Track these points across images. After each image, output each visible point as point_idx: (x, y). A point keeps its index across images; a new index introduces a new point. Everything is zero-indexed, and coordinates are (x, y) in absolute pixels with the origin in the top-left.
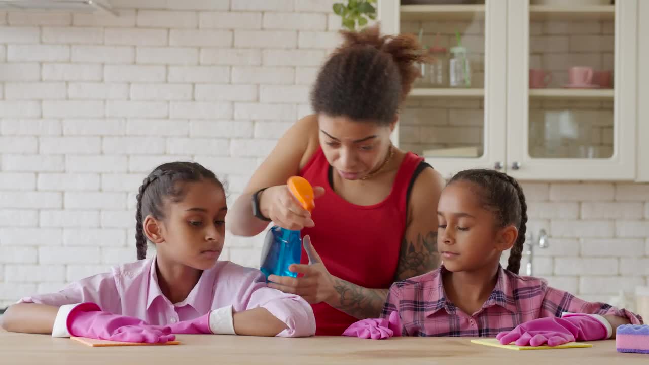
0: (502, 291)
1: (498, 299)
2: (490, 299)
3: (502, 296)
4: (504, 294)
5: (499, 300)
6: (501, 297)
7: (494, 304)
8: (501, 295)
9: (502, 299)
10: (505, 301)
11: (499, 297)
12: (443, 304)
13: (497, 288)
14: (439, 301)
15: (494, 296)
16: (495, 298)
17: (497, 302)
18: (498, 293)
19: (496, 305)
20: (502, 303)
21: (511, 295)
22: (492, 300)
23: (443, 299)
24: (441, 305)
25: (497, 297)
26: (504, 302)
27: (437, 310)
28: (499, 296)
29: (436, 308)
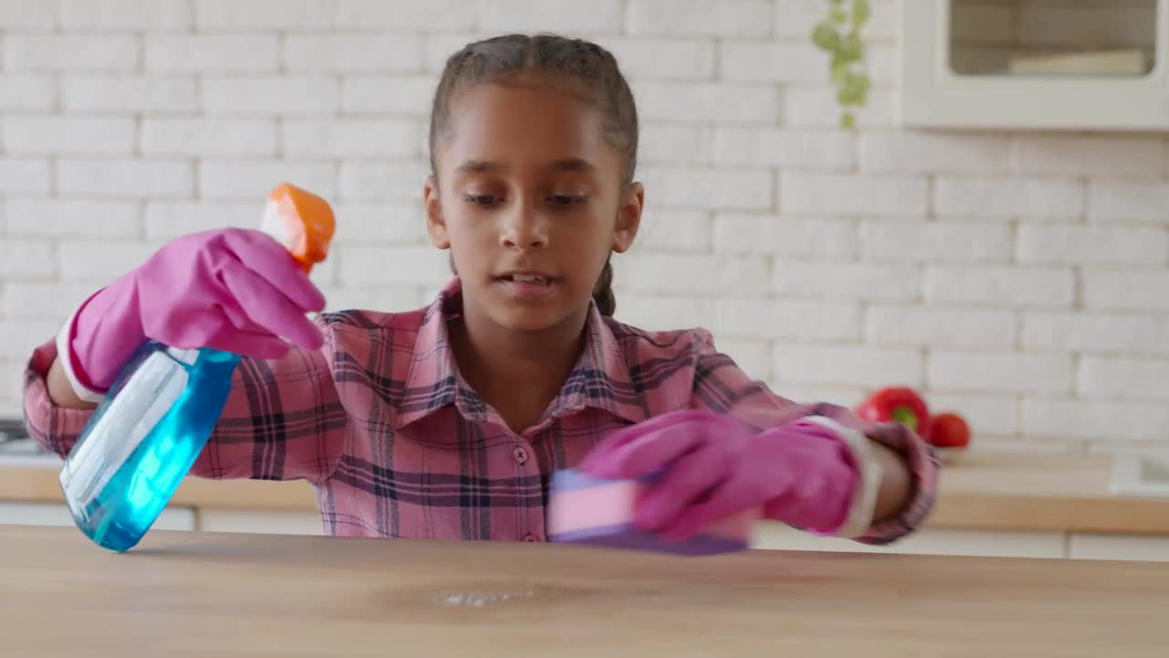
0: (601, 369)
1: (591, 390)
2: (568, 392)
3: (601, 383)
4: (606, 377)
5: (594, 394)
6: (599, 387)
7: (582, 407)
8: (597, 379)
9: (603, 389)
10: (611, 396)
11: (593, 387)
12: (452, 392)
13: (586, 362)
14: (437, 386)
15: (580, 383)
16: (583, 390)
17: (590, 402)
18: (591, 374)
19: (588, 408)
20: (602, 402)
21: (626, 379)
22: (574, 397)
23: (451, 380)
24: (445, 397)
25: (587, 388)
26: (608, 399)
27: (434, 408)
28: (594, 383)
29: (431, 404)
